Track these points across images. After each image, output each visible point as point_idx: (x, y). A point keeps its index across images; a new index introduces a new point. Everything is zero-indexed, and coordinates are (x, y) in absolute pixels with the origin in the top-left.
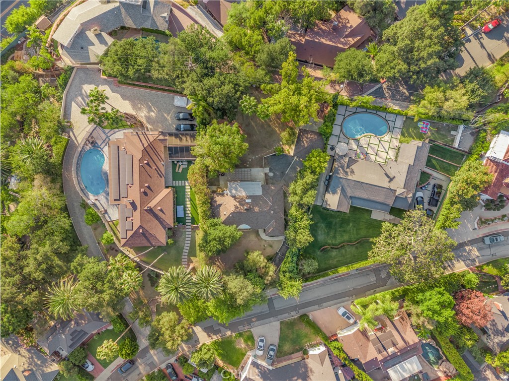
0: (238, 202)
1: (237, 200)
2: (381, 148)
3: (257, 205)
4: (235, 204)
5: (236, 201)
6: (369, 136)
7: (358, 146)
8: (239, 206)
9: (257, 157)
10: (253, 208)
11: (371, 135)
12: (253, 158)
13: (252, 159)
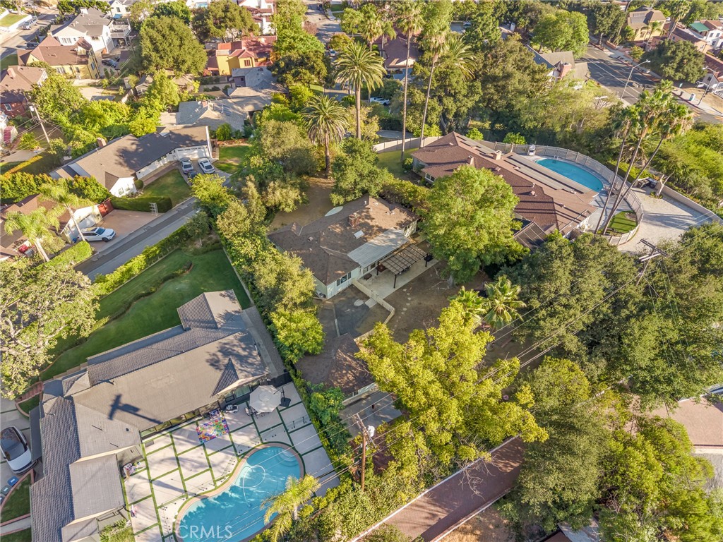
0: (373, 226)
1: (375, 228)
2: (173, 479)
3: (342, 234)
4: (374, 221)
5: (377, 226)
6: (219, 483)
7: (233, 444)
8: (366, 220)
9: (405, 309)
10: (345, 228)
11: (216, 488)
12: (408, 304)
13: (408, 301)
